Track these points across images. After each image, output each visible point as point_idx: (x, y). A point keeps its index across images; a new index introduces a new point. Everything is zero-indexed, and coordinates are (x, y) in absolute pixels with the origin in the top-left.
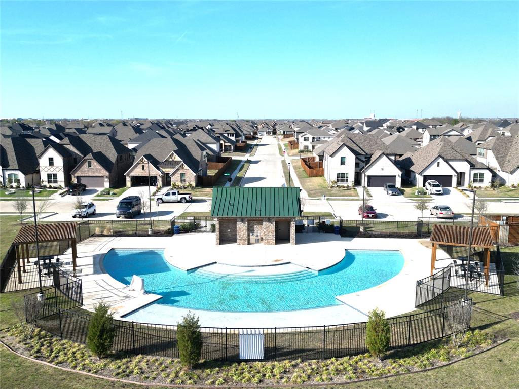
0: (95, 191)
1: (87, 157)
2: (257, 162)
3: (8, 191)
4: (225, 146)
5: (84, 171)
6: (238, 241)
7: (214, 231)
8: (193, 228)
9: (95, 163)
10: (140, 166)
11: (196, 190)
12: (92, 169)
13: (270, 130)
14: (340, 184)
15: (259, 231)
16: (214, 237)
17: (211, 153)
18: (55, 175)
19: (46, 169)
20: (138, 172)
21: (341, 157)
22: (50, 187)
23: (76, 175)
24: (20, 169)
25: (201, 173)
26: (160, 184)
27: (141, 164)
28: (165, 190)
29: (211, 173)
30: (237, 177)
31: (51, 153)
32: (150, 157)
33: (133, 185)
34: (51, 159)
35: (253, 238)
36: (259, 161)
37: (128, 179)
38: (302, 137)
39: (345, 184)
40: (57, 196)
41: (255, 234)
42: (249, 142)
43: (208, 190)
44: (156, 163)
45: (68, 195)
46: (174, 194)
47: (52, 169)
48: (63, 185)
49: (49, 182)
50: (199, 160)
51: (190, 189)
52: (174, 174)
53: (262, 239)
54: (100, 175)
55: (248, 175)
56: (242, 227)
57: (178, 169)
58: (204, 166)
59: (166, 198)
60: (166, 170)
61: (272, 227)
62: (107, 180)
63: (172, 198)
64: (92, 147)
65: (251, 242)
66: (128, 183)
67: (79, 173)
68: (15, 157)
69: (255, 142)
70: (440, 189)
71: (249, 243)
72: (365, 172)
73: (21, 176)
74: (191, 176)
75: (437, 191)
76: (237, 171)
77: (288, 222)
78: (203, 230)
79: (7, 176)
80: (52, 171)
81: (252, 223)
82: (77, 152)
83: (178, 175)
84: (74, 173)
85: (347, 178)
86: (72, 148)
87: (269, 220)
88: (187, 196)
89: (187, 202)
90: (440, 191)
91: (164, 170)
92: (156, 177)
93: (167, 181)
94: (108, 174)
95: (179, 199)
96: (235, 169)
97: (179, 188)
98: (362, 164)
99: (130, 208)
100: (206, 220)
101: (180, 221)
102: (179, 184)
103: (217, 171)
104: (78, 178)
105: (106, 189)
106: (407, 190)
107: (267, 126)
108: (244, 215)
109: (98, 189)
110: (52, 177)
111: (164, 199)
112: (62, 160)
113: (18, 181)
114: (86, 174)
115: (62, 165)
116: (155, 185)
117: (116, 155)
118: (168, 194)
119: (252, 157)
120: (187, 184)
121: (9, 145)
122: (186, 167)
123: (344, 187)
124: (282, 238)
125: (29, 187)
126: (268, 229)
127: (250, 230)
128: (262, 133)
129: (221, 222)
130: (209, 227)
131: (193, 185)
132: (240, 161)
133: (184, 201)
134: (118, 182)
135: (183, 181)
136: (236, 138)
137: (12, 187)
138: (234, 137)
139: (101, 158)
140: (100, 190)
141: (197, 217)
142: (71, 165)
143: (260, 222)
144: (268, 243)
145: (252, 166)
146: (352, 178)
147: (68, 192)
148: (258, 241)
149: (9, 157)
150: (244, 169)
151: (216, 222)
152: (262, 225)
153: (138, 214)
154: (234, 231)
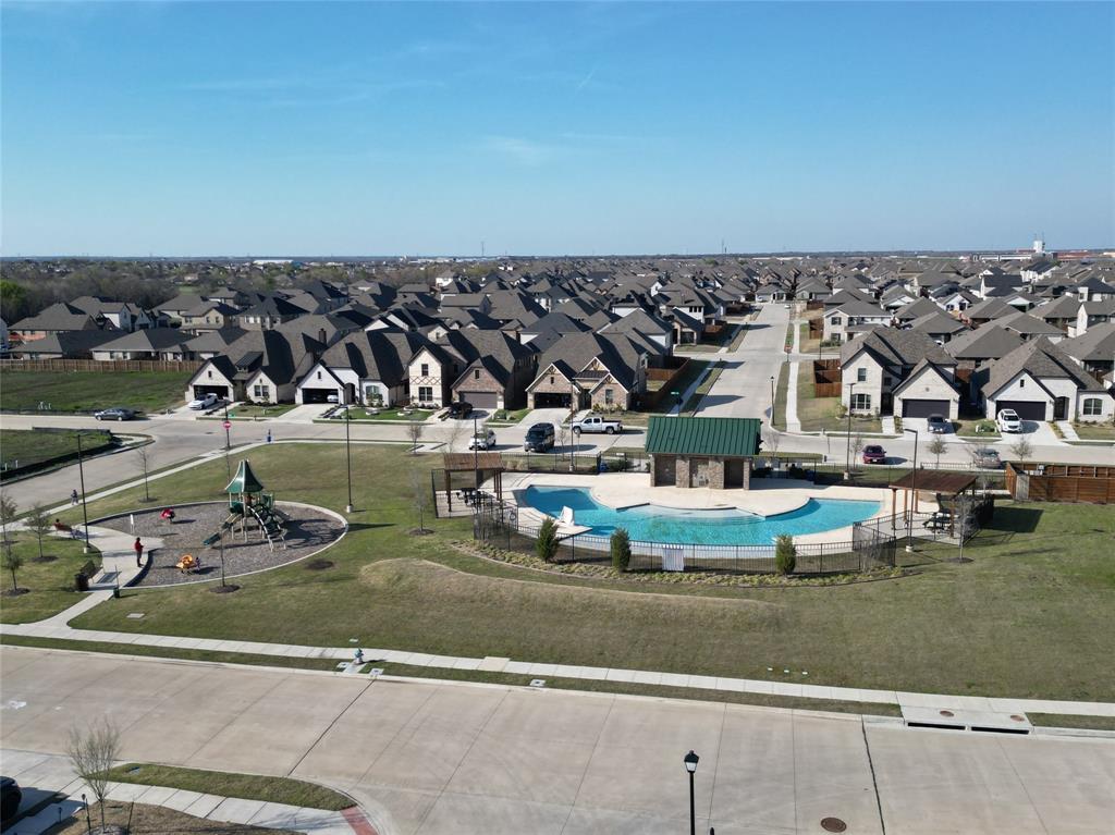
0: (484, 414)
1: (474, 364)
2: (735, 365)
3: (369, 411)
4: (683, 333)
5: (469, 384)
6: (677, 483)
7: (649, 472)
8: (623, 466)
9: (484, 373)
10: (548, 378)
11: (628, 415)
12: (481, 382)
13: (780, 292)
14: (857, 411)
15: (704, 471)
16: (647, 478)
17: (654, 352)
18: (430, 389)
19: (418, 381)
20: (544, 387)
21: (860, 370)
22: (423, 407)
23: (458, 390)
24: (382, 381)
25: (636, 389)
26: (575, 405)
27: (550, 376)
28: (583, 414)
29: (654, 386)
30: (695, 394)
31: (426, 357)
32: (562, 365)
33: (538, 405)
34: (425, 367)
35: (696, 480)
36: (742, 363)
37: (530, 397)
38: (827, 317)
39: (865, 412)
40: (434, 418)
41: (699, 476)
42: (731, 320)
43: (646, 415)
44: (569, 373)
45: (449, 419)
46: (597, 421)
47: (426, 381)
48: (440, 403)
49: (421, 399)
50: (635, 369)
51: (619, 413)
52: (596, 391)
53: (707, 481)
54: (492, 390)
55: (714, 391)
56: (682, 467)
57: (603, 384)
58: (642, 376)
59: (585, 426)
60: (585, 385)
61: (720, 467)
62: (501, 397)
63: (594, 426)
64: (479, 347)
65: (694, 484)
66: (531, 404)
67: (462, 388)
68: (374, 363)
69: (746, 320)
70: (1017, 423)
71: (691, 486)
72: (897, 393)
73: (384, 390)
74: (621, 393)
75: (1010, 427)
76: (696, 383)
77: (741, 462)
78: (635, 469)
79: (364, 390)
80: (425, 383)
81: (696, 461)
82: (459, 356)
83: (602, 391)
84: (456, 387)
85: (868, 401)
86: (452, 350)
87: (717, 459)
88: (614, 425)
89: (615, 433)
90: (1016, 427)
91: (582, 385)
92: (570, 395)
93: (585, 402)
94: (502, 389)
95: (604, 429)
96: (694, 380)
97: (603, 411)
98: (895, 380)
99: (540, 437)
100: (640, 457)
101: (607, 458)
102: (603, 405)
103: (663, 383)
104: (461, 394)
105: (499, 411)
106: (965, 423)
107: (777, 281)
108: (685, 452)
109: (488, 411)
110: (425, 393)
111: (582, 428)
112: (439, 368)
113: (380, 397)
114: (471, 389)
115: (440, 375)
116: (568, 407)
117: (513, 361)
118: (588, 421)
119: (732, 354)
120: (615, 406)
121: (364, 343)
122: (615, 381)
123: (862, 416)
124: (732, 481)
125: (395, 405)
126: (716, 469)
127: (693, 471)
128: (765, 297)
129: (658, 459)
130: (644, 467)
131: (624, 407)
132: (706, 363)
133: (610, 431)
134: (516, 402)
135: (608, 401)
136: (705, 314)
137: (372, 405)
138: (702, 313)
139: (493, 365)
140: (492, 412)
141: (629, 454)
142: (451, 377)
143: (705, 460)
144: (714, 487)
145: (726, 372)
146: (876, 402)
147: (450, 415)
148: (704, 483)
149: (366, 362)
150: (711, 379)
151: (652, 461)
152: (707, 464)
153: (550, 448)
154: (673, 470)
